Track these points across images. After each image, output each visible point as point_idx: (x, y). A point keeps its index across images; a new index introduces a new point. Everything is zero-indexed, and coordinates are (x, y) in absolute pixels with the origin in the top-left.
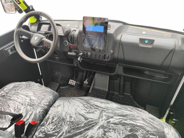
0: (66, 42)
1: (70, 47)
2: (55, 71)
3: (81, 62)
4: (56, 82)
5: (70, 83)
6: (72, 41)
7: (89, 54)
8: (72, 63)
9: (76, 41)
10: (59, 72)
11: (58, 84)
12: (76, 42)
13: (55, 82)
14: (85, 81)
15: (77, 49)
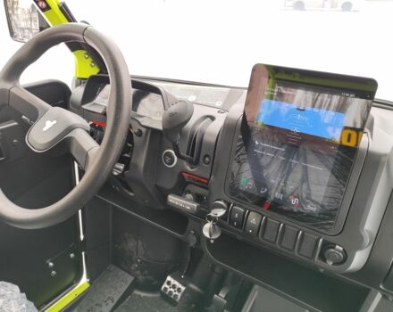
0: (169, 154)
1: (180, 175)
2: (126, 234)
3: (212, 241)
4: (125, 270)
5: (166, 289)
6: (192, 155)
7: (253, 219)
8: (182, 229)
9: (206, 156)
10: (140, 243)
11: (130, 279)
12: (207, 159)
13: (122, 268)
14: (217, 294)
15: (207, 188)
